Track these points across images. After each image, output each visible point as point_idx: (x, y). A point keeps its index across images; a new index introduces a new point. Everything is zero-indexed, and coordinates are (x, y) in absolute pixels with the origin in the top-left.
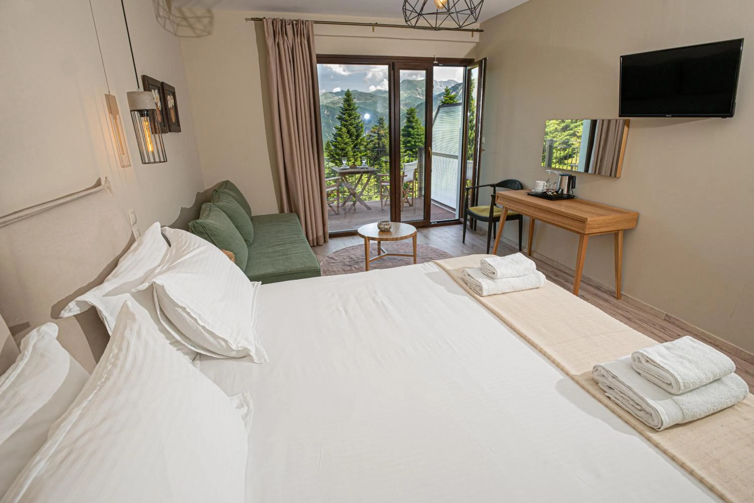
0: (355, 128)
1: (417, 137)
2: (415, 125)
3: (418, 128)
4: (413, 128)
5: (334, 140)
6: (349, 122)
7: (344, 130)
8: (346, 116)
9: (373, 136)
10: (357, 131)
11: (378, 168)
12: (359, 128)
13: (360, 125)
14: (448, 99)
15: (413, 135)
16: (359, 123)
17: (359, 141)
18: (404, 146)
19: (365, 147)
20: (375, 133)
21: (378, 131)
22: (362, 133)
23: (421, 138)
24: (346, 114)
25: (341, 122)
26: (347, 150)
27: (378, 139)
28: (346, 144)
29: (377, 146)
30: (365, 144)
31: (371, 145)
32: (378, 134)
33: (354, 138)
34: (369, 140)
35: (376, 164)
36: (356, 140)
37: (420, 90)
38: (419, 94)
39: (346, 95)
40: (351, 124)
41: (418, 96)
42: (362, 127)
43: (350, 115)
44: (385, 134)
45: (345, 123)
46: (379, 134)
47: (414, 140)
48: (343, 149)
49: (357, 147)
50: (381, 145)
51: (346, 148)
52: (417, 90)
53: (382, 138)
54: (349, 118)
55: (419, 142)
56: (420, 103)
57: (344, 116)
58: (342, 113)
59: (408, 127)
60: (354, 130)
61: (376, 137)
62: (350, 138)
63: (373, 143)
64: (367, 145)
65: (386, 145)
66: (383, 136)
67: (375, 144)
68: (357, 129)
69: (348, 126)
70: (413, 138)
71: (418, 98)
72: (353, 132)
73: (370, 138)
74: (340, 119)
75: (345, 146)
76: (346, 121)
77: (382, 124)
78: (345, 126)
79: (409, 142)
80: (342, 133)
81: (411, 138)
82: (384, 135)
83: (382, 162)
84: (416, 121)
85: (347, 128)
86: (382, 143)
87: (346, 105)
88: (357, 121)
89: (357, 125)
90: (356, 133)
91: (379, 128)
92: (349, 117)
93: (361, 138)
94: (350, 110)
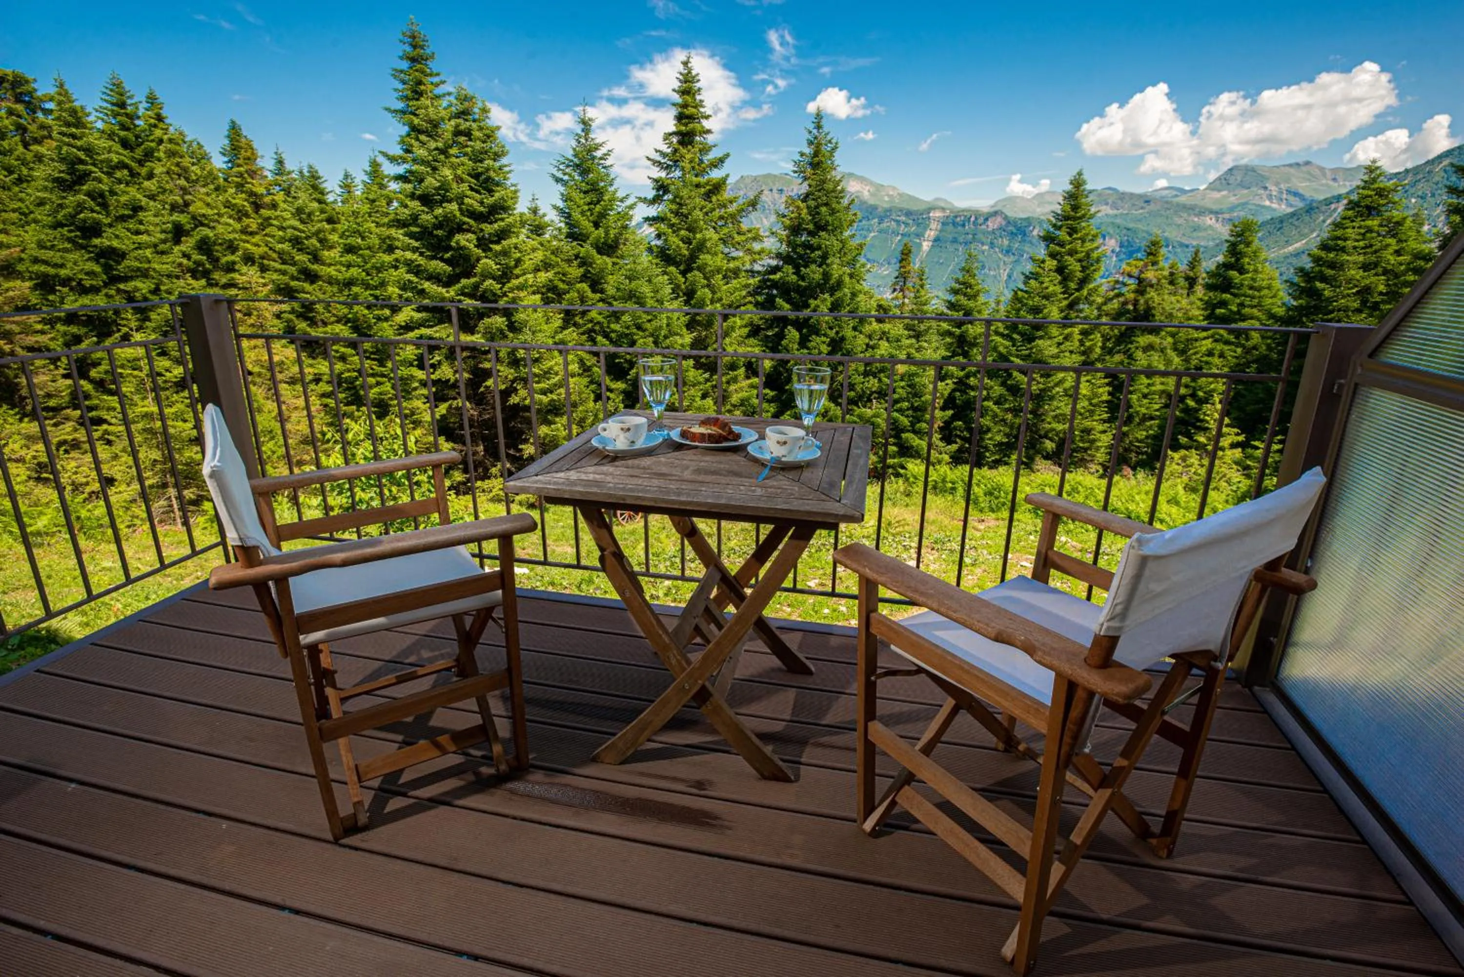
0: (1080, 261)
1: (1251, 292)
2: (1249, 264)
3: (1256, 271)
4: (1242, 271)
5: (1022, 286)
6: (1068, 247)
7: (1051, 264)
8: (1063, 235)
9: (1125, 284)
10: (1084, 269)
11: (1122, 363)
12: (1088, 263)
13: (1095, 255)
14: (1373, 193)
15: (1238, 288)
16: (1092, 250)
17: (1085, 292)
18: (1206, 313)
19: (1099, 308)
20: (1130, 276)
21: (1141, 272)
22: (1097, 275)
23: (1260, 297)
24: (1064, 229)
25: (1048, 246)
26: (1046, 311)
27: (1136, 291)
28: (1046, 297)
29: (1131, 307)
30: (1099, 300)
31: (1115, 305)
32: (1138, 278)
33: (1073, 285)
34: (1112, 294)
35: (1119, 352)
36: (1077, 290)
37: (1273, 188)
38: (1270, 197)
39: (1071, 183)
40: (1071, 253)
41: (1267, 203)
42: (1098, 260)
43: (1072, 231)
44: (1159, 280)
45: (1058, 248)
46: (1140, 281)
47: (1238, 301)
48: (1036, 310)
49: (1076, 307)
50: (1141, 308)
51: (1045, 307)
52: (1266, 188)
53: (1148, 289)
54: (1068, 238)
55: (1252, 307)
56: (1269, 217)
57: (1058, 233)
58: (1054, 226)
59: (1227, 266)
60: (1074, 266)
61: (1133, 287)
62: (1060, 283)
63: (1121, 299)
64: (1105, 303)
65: (1154, 308)
66: (1152, 286)
67: (1125, 303)
68: (1084, 264)
69: (1062, 257)
70: (1235, 295)
71: (1264, 207)
72: (1072, 272)
73: (1114, 289)
74: (1048, 239)
75: (1044, 302)
76: (1062, 245)
77: (1154, 255)
78: (1053, 256)
79: (1223, 304)
80: (1041, 271)
81: (1232, 294)
82: (1154, 281)
83: (1137, 348)
84: (1255, 252)
85: (1059, 261)
86: (1146, 302)
87: (1068, 208)
88: (1089, 246)
89: (1088, 255)
90: (1079, 275)
91: (1146, 265)
92: (1070, 235)
93: (1091, 286)
94: (1075, 219)
